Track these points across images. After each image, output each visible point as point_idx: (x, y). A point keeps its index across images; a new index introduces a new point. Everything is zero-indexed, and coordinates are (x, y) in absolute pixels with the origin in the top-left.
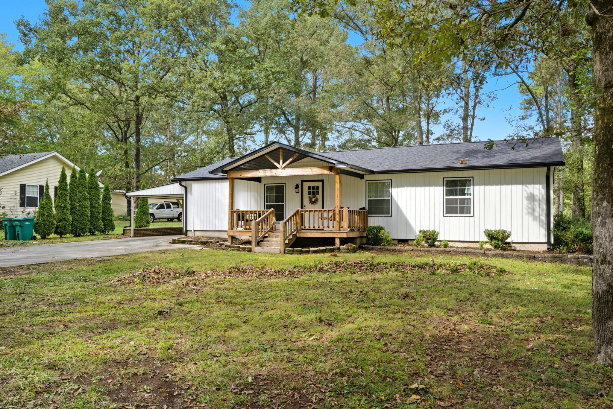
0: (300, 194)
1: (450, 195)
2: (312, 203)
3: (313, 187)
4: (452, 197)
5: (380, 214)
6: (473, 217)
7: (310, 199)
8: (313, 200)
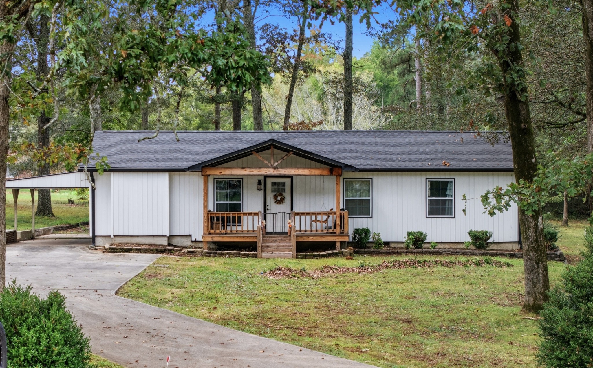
0: (262, 191)
1: (433, 197)
2: (278, 202)
3: (278, 184)
4: (434, 198)
5: (360, 215)
6: (454, 218)
7: (275, 197)
8: (279, 198)
